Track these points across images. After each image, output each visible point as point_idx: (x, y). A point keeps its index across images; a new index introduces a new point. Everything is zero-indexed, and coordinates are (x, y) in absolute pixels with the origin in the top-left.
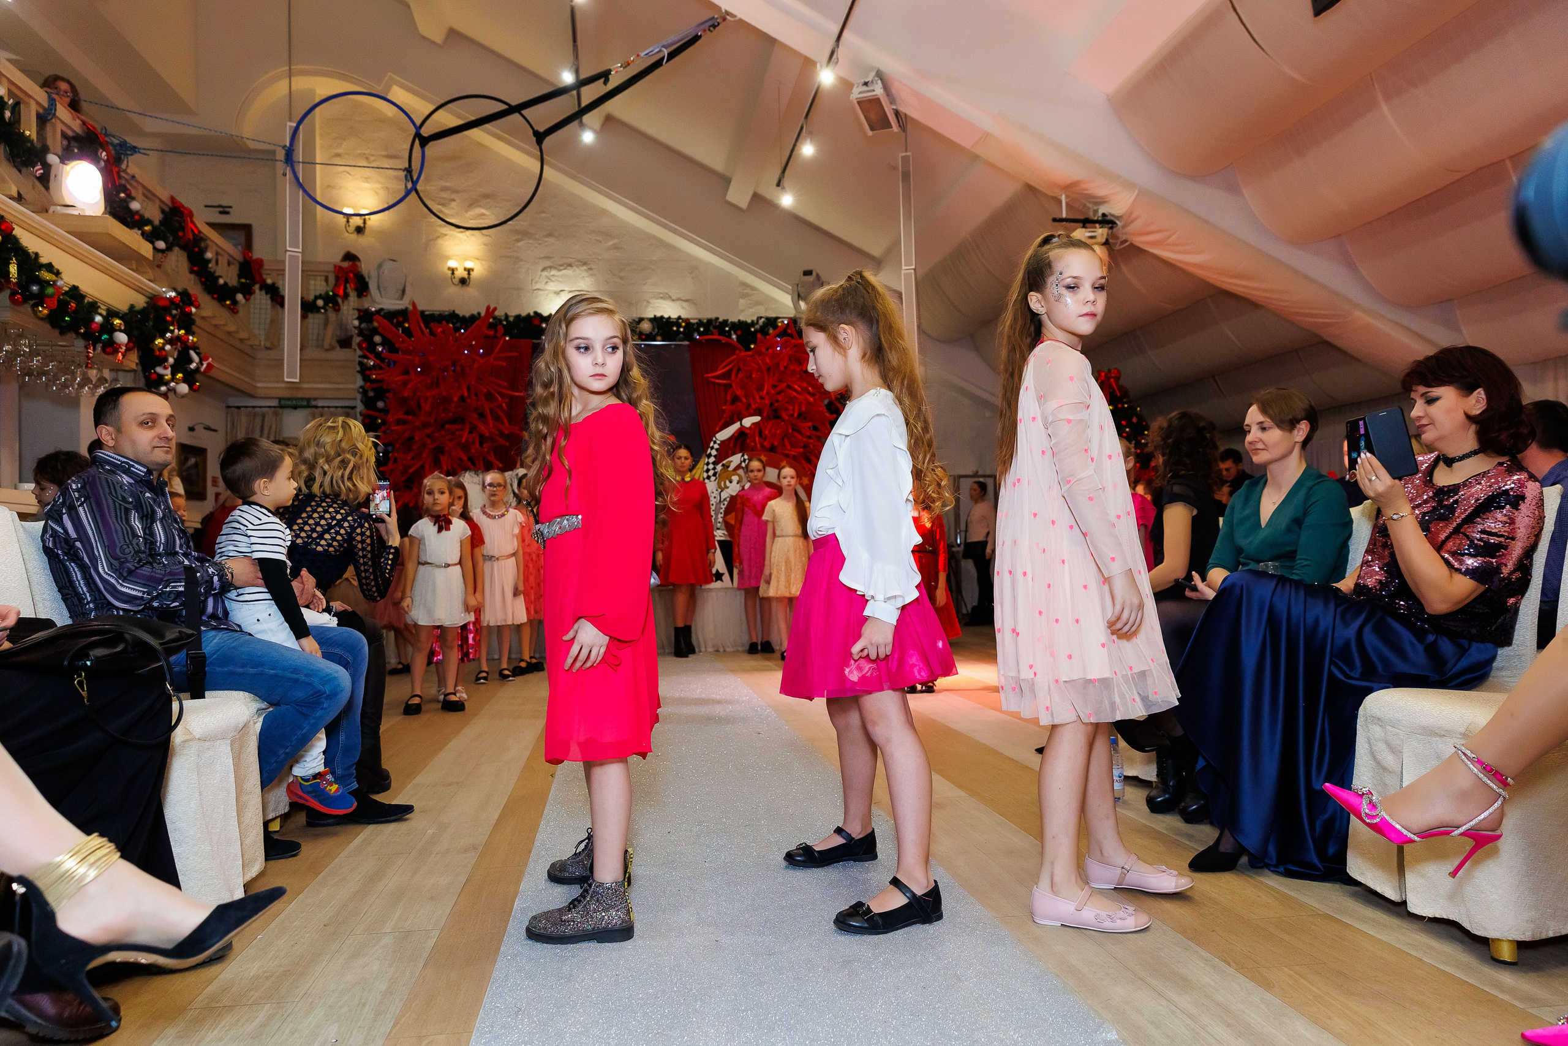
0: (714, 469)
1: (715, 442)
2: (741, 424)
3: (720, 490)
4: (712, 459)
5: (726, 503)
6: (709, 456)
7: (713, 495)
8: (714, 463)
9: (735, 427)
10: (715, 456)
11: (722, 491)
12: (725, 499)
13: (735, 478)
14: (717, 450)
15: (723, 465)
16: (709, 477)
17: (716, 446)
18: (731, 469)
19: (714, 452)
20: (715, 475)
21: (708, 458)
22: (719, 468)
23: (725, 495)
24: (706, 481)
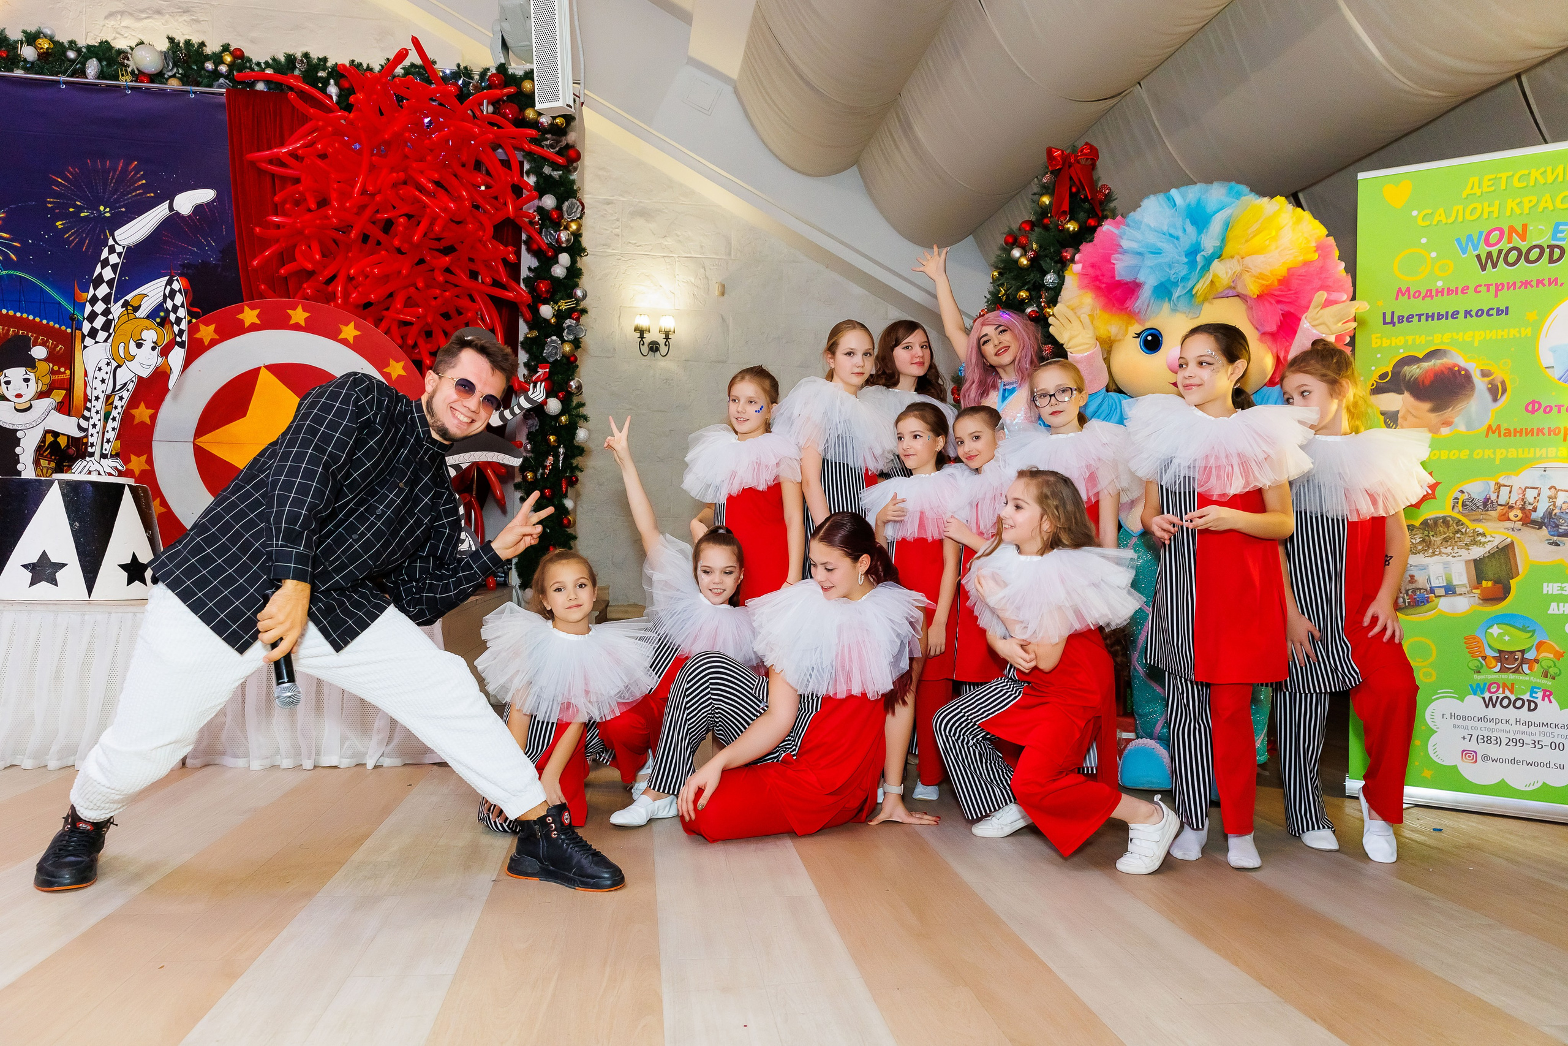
0: (106, 313)
1: (112, 250)
2: (171, 208)
3: (114, 364)
4: (103, 291)
5: (126, 395)
6: (99, 281)
7: (101, 375)
8: (106, 299)
9: (161, 212)
10: (110, 283)
11: (119, 366)
12: (125, 384)
13: (150, 336)
14: (114, 267)
15: (126, 304)
16: (93, 333)
17: (114, 259)
18: (142, 313)
19: (108, 274)
20: (106, 327)
21: (95, 289)
22: (117, 309)
23: (123, 376)
24: (88, 341)
